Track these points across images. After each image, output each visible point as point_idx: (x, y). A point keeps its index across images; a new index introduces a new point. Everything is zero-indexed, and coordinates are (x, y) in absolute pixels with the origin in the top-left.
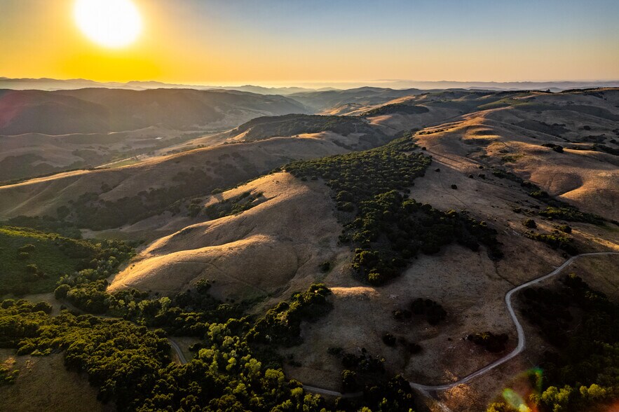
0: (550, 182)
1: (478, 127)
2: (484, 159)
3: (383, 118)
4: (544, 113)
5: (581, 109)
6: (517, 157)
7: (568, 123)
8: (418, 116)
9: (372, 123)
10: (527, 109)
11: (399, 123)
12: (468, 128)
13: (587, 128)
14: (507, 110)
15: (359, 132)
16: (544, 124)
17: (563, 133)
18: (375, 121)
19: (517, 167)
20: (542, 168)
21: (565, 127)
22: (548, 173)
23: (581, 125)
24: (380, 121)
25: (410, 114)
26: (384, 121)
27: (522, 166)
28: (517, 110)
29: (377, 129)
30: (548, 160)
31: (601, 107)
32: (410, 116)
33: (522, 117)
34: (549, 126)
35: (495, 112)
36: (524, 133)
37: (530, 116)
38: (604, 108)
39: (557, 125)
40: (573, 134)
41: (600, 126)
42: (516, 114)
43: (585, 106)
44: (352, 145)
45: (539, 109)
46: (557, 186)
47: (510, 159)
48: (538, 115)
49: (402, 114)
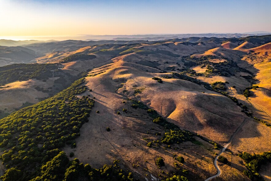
0: (161, 107)
1: (120, 68)
2: (125, 93)
3: (72, 63)
4: (149, 55)
5: (162, 52)
6: (142, 89)
7: (160, 61)
8: (90, 60)
9: (65, 68)
10: (141, 53)
11: (80, 66)
12: (116, 69)
13: (167, 63)
14: (133, 55)
15: (55, 76)
16: (150, 61)
17: (158, 66)
18: (66, 66)
19: (143, 97)
20: (156, 97)
21: (159, 63)
22: (159, 99)
23: (164, 61)
24: (69, 66)
25: (86, 60)
26: (72, 66)
27: (145, 96)
28: (137, 55)
29: (67, 73)
30: (157, 90)
31: (169, 51)
32: (86, 61)
33: (140, 58)
34: (152, 62)
35: (128, 56)
36: (142, 69)
37: (143, 57)
38: (171, 51)
39: (156, 62)
40: (162, 66)
41: (171, 61)
42: (137, 57)
43: (163, 50)
44: (48, 88)
45: (146, 54)
46: (165, 110)
47: (139, 92)
48: (147, 56)
49: (82, 60)
